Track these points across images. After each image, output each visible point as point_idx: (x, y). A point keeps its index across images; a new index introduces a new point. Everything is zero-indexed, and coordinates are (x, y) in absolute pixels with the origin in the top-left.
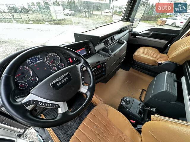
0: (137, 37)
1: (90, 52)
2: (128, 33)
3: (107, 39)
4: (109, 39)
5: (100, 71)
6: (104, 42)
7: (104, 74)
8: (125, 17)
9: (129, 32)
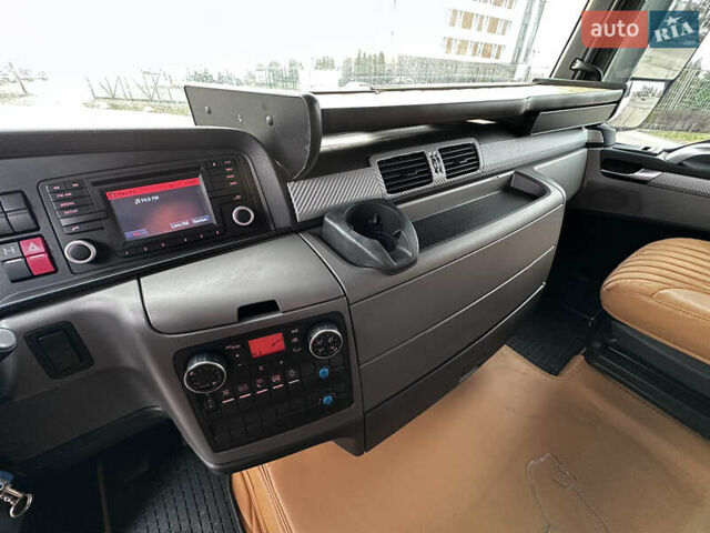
0: (639, 174)
1: (243, 216)
2: (585, 150)
3: (417, 150)
4: (432, 152)
5: (285, 380)
6: (383, 166)
7: (327, 399)
8: (574, 62)
9: (588, 145)
